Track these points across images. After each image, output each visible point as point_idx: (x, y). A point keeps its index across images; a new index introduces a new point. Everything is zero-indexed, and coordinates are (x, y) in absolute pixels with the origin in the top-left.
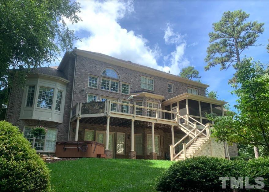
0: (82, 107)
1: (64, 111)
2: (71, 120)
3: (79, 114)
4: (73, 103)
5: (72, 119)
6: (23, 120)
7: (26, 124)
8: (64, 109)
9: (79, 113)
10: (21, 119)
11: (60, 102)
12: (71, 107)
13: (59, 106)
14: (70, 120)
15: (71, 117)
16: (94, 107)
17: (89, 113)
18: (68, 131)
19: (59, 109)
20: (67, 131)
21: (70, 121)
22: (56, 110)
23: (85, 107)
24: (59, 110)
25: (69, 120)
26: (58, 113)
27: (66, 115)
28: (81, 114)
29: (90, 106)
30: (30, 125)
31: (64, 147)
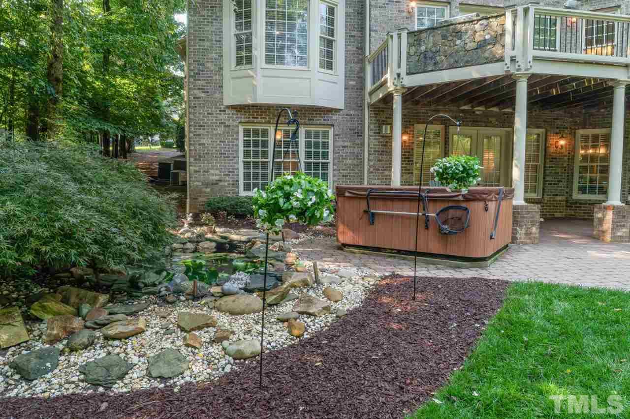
0: (410, 45)
1: (346, 71)
2: (371, 98)
3: (399, 75)
4: (372, 40)
5: (371, 94)
6: (233, 107)
7: (243, 120)
8: (346, 65)
9: (398, 71)
10: (228, 107)
11: (330, 43)
12: (367, 53)
13: (330, 55)
14: (367, 96)
15: (369, 87)
16: (458, 42)
17: (437, 67)
18: (363, 131)
19: (330, 66)
20: (360, 134)
21: (367, 99)
22: (322, 70)
23: (420, 45)
24: (331, 69)
25: (363, 99)
26: (330, 78)
27: (352, 83)
28: (408, 74)
29: (439, 38)
30: (255, 120)
31: (366, 208)
